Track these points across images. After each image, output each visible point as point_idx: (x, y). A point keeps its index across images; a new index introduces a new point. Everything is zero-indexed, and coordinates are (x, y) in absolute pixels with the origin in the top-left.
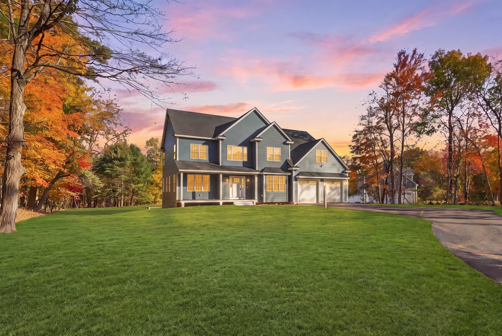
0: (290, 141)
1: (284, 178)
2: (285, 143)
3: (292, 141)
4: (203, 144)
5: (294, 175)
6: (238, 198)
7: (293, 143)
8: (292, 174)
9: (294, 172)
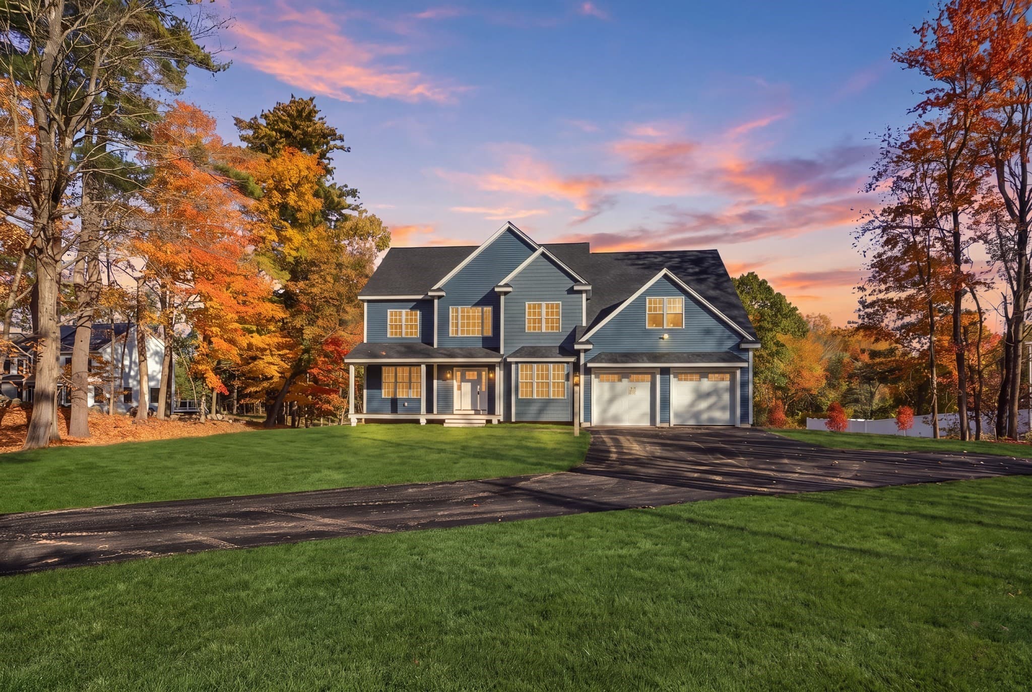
0: (582, 284)
1: (564, 370)
2: (571, 291)
3: (589, 284)
4: (412, 309)
5: (582, 362)
6: (473, 412)
7: (589, 288)
8: (578, 359)
9: (582, 355)
